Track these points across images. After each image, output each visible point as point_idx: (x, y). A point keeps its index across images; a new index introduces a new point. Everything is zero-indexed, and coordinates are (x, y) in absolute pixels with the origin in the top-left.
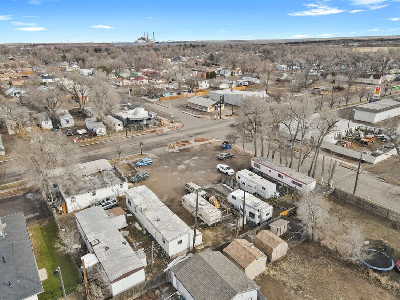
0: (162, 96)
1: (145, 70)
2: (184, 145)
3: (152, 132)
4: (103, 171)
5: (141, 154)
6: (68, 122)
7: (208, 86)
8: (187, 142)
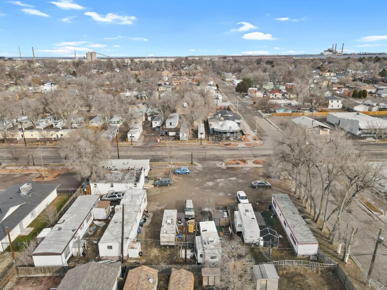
0: (275, 112)
1: (291, 84)
2: (238, 164)
3: (226, 145)
4: (131, 169)
5: (192, 163)
6: (171, 124)
7: (341, 106)
8: (244, 161)
